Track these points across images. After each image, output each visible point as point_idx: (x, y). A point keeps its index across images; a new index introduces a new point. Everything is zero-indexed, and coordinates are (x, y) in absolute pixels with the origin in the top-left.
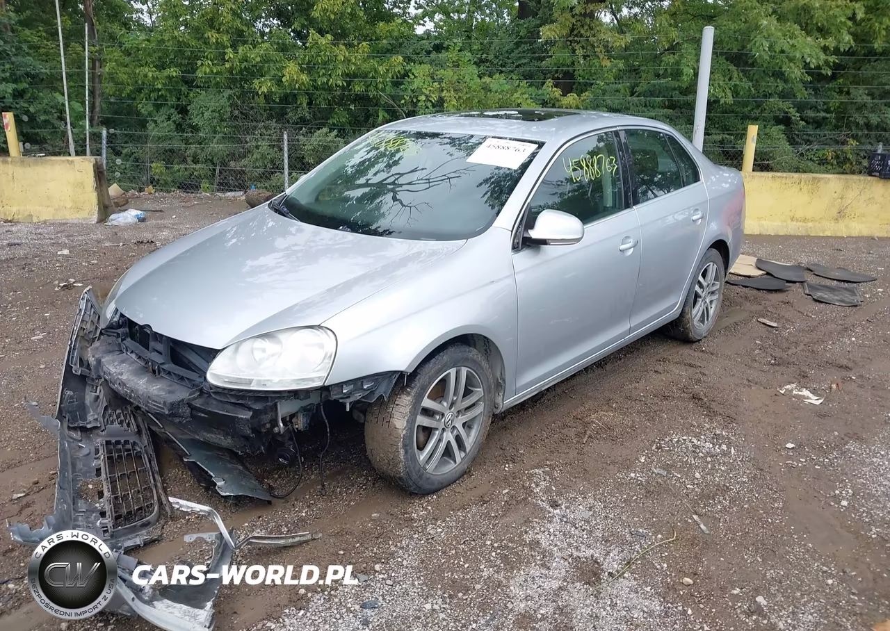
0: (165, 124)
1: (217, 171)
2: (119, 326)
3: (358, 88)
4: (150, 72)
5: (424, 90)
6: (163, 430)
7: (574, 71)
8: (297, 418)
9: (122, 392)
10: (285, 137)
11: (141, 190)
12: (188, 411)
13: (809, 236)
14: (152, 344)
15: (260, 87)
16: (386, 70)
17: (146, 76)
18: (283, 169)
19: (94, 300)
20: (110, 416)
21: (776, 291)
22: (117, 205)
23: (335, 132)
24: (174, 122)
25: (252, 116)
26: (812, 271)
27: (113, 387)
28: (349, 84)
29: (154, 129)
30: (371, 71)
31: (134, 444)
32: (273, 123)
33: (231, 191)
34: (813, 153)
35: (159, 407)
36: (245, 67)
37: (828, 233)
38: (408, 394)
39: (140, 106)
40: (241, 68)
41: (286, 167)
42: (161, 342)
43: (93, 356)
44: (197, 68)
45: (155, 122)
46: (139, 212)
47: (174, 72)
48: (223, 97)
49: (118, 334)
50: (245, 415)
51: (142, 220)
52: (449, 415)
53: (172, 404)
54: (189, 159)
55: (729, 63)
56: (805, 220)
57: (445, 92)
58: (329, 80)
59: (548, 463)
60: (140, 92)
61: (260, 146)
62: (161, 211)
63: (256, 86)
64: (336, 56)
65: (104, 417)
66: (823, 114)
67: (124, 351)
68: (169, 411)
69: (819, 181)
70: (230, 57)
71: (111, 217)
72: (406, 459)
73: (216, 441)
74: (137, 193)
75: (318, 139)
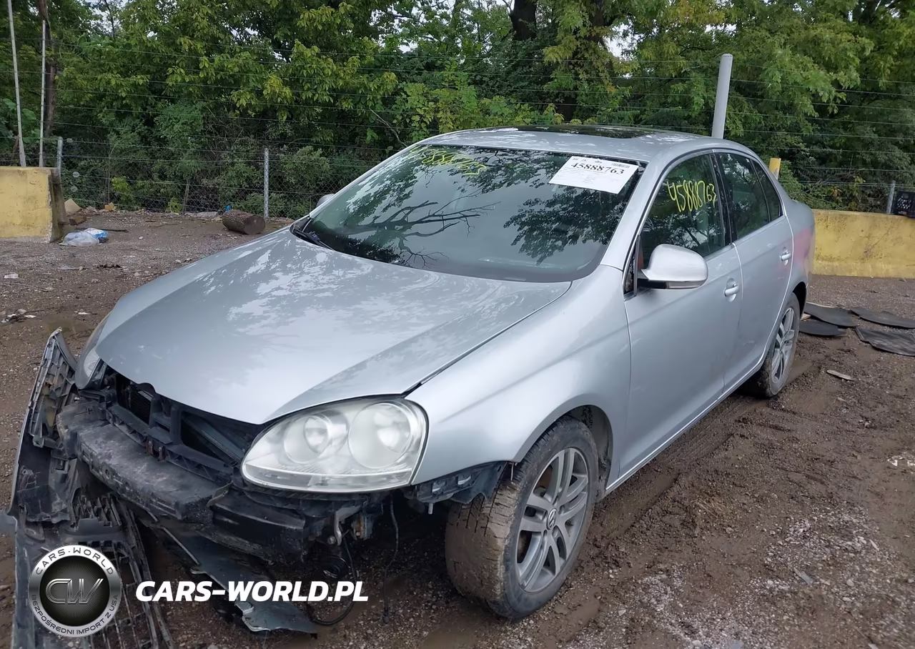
0: (129, 136)
1: (187, 189)
2: (103, 386)
3: (346, 105)
4: (114, 79)
5: (418, 110)
6: (158, 526)
7: (576, 95)
8: (359, 522)
9: (110, 483)
10: (267, 154)
11: (99, 207)
12: (210, 514)
13: (835, 276)
14: (154, 415)
15: (239, 99)
16: (378, 86)
17: (108, 82)
18: (263, 189)
19: (63, 347)
20: (83, 502)
21: (831, 337)
22: (73, 222)
23: (320, 151)
24: (139, 133)
25: (228, 131)
26: (858, 315)
27: (96, 474)
28: (336, 99)
29: (115, 140)
30: (360, 88)
31: (119, 545)
32: (251, 139)
33: (204, 210)
34: (819, 189)
35: (168, 509)
36: (221, 77)
37: (855, 274)
38: (513, 489)
39: (100, 115)
40: (217, 79)
41: (266, 186)
42: (168, 414)
43: (66, 427)
44: (167, 76)
45: (118, 133)
46: (100, 232)
47: (141, 79)
48: (196, 108)
49: (102, 398)
50: (296, 525)
51: (103, 240)
52: (552, 512)
53: (187, 506)
54: (155, 176)
55: (738, 94)
56: (831, 259)
57: (441, 112)
58: (314, 95)
59: (662, 566)
60: (101, 100)
61: (236, 163)
62: (124, 231)
63: (234, 98)
64: (323, 69)
65: (74, 505)
66: (829, 150)
67: (110, 421)
68: (183, 515)
69: (846, 219)
70: (205, 66)
71: (67, 236)
72: (506, 578)
73: (238, 545)
74: (95, 210)
75: (302, 158)
